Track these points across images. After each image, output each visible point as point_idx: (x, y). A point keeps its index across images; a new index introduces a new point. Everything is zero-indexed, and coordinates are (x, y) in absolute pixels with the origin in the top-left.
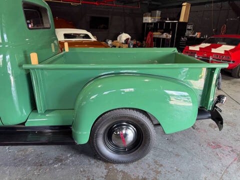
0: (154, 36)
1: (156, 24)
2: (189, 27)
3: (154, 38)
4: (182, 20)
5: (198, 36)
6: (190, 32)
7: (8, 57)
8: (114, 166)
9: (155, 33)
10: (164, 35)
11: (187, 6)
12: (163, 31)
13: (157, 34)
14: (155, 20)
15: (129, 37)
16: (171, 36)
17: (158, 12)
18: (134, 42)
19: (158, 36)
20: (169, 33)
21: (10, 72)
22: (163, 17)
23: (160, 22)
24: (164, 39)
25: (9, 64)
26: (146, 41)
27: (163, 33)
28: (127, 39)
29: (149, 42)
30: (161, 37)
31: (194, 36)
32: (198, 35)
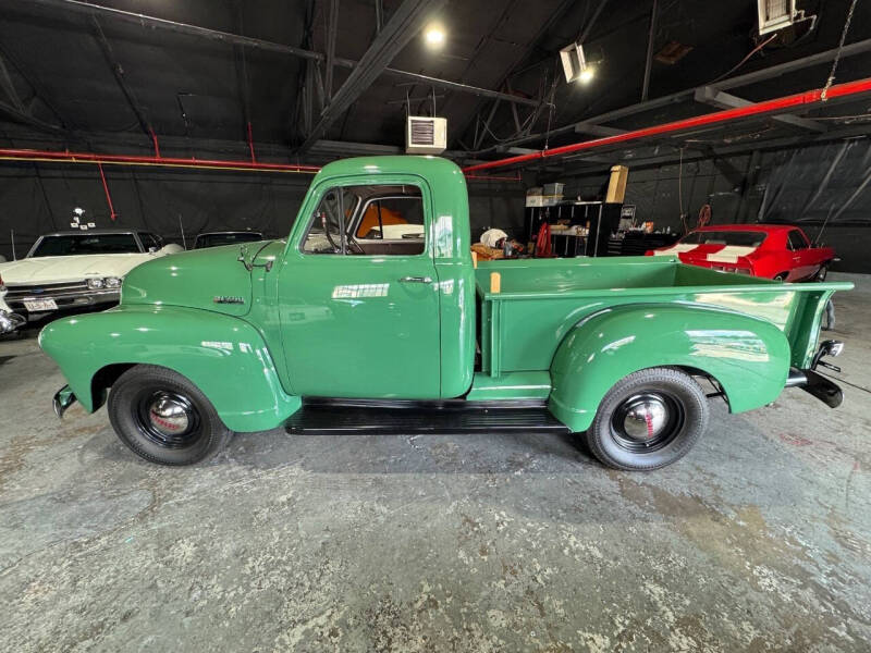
0: (554, 233)
1: (554, 209)
2: (626, 212)
3: (553, 236)
4: (611, 198)
5: (649, 230)
6: (628, 222)
7: (461, 282)
8: (625, 474)
9: (553, 227)
10: (574, 231)
11: (621, 172)
12: (569, 221)
13: (558, 229)
14: (551, 201)
15: (506, 236)
16: (587, 231)
17: (558, 186)
18: (513, 244)
19: (559, 232)
20: (584, 226)
21: (461, 306)
22: (569, 195)
23: (563, 206)
24: (572, 238)
25: (462, 291)
26: (535, 241)
27: (570, 226)
28: (501, 240)
29: (544, 244)
30: (567, 233)
31: (639, 229)
32: (647, 227)
